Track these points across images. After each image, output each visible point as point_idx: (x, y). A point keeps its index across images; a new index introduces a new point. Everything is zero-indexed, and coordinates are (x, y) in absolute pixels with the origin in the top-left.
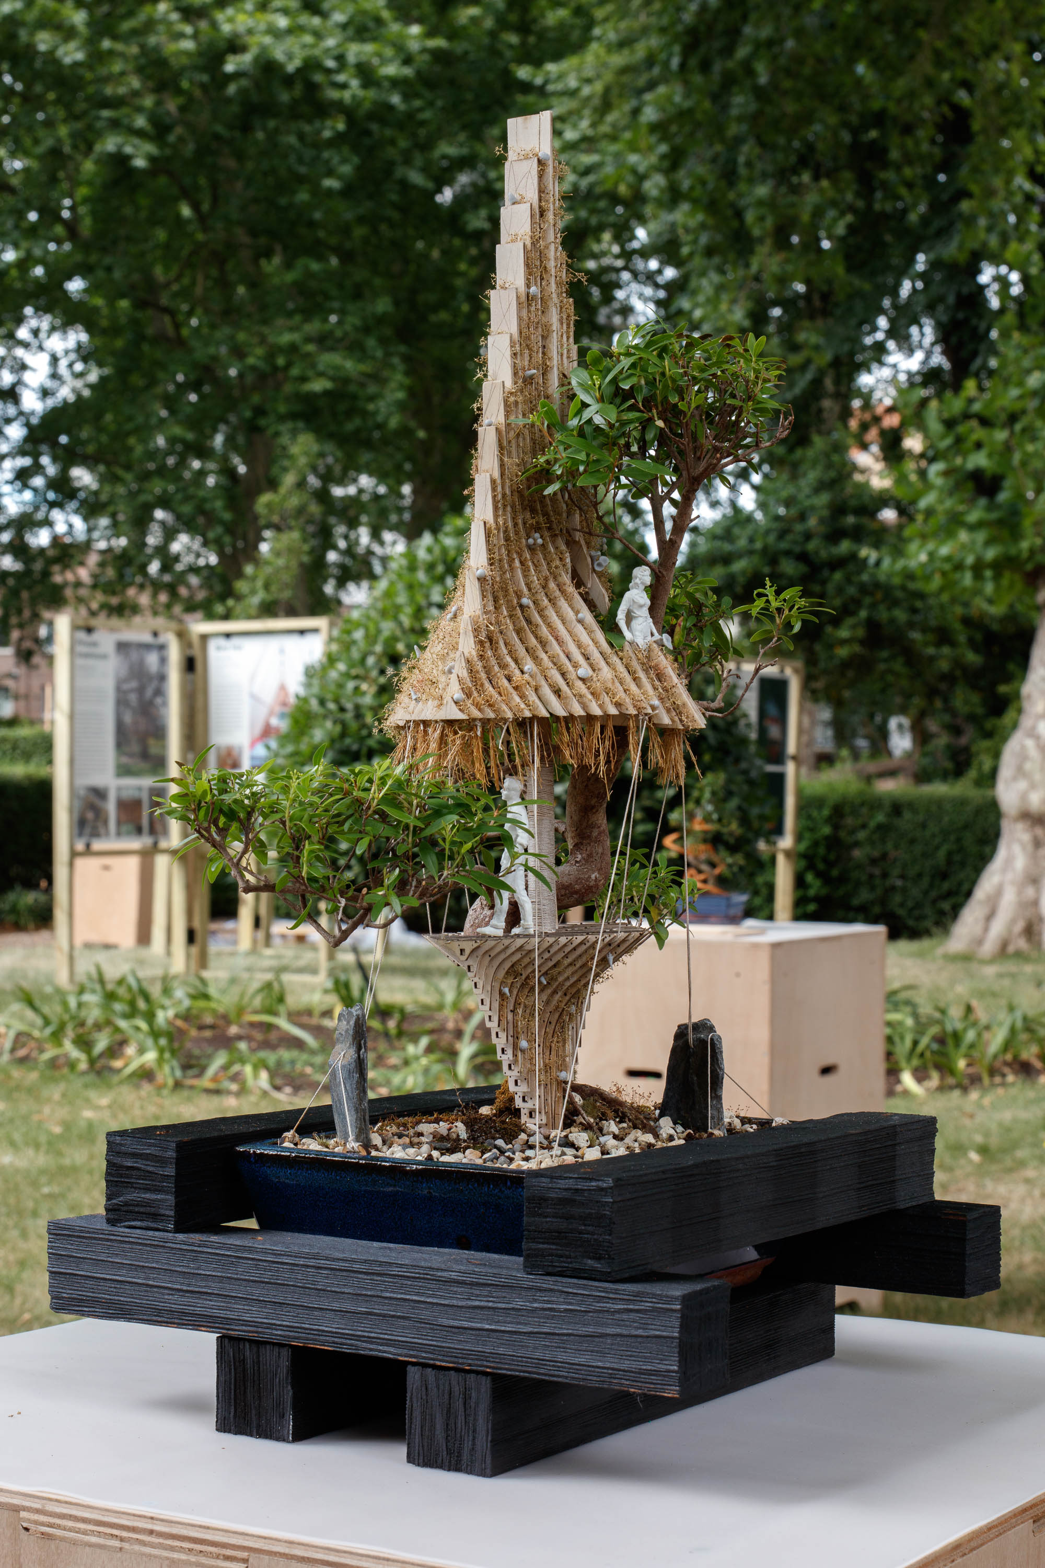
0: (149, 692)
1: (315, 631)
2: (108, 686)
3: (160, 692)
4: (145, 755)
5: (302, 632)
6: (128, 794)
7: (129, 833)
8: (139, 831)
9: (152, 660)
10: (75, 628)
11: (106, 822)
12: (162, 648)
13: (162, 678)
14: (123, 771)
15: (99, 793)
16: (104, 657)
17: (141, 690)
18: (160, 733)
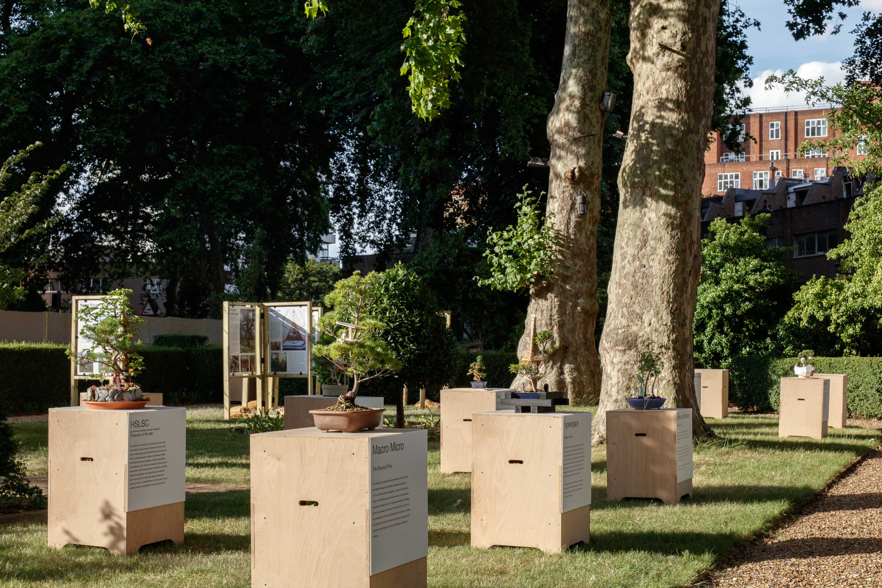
0: (250, 325)
1: (306, 305)
2: (238, 323)
3: (253, 325)
4: (249, 345)
5: (301, 306)
6: (243, 358)
7: (245, 371)
8: (248, 370)
9: (251, 314)
10: (229, 305)
11: (238, 368)
12: (254, 310)
13: (254, 320)
14: (243, 351)
15: (236, 358)
16: (237, 314)
17: (247, 325)
18: (253, 338)
